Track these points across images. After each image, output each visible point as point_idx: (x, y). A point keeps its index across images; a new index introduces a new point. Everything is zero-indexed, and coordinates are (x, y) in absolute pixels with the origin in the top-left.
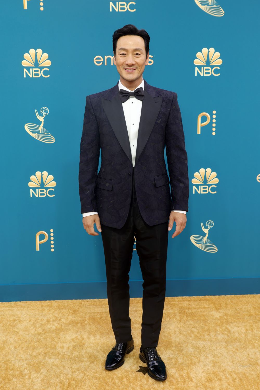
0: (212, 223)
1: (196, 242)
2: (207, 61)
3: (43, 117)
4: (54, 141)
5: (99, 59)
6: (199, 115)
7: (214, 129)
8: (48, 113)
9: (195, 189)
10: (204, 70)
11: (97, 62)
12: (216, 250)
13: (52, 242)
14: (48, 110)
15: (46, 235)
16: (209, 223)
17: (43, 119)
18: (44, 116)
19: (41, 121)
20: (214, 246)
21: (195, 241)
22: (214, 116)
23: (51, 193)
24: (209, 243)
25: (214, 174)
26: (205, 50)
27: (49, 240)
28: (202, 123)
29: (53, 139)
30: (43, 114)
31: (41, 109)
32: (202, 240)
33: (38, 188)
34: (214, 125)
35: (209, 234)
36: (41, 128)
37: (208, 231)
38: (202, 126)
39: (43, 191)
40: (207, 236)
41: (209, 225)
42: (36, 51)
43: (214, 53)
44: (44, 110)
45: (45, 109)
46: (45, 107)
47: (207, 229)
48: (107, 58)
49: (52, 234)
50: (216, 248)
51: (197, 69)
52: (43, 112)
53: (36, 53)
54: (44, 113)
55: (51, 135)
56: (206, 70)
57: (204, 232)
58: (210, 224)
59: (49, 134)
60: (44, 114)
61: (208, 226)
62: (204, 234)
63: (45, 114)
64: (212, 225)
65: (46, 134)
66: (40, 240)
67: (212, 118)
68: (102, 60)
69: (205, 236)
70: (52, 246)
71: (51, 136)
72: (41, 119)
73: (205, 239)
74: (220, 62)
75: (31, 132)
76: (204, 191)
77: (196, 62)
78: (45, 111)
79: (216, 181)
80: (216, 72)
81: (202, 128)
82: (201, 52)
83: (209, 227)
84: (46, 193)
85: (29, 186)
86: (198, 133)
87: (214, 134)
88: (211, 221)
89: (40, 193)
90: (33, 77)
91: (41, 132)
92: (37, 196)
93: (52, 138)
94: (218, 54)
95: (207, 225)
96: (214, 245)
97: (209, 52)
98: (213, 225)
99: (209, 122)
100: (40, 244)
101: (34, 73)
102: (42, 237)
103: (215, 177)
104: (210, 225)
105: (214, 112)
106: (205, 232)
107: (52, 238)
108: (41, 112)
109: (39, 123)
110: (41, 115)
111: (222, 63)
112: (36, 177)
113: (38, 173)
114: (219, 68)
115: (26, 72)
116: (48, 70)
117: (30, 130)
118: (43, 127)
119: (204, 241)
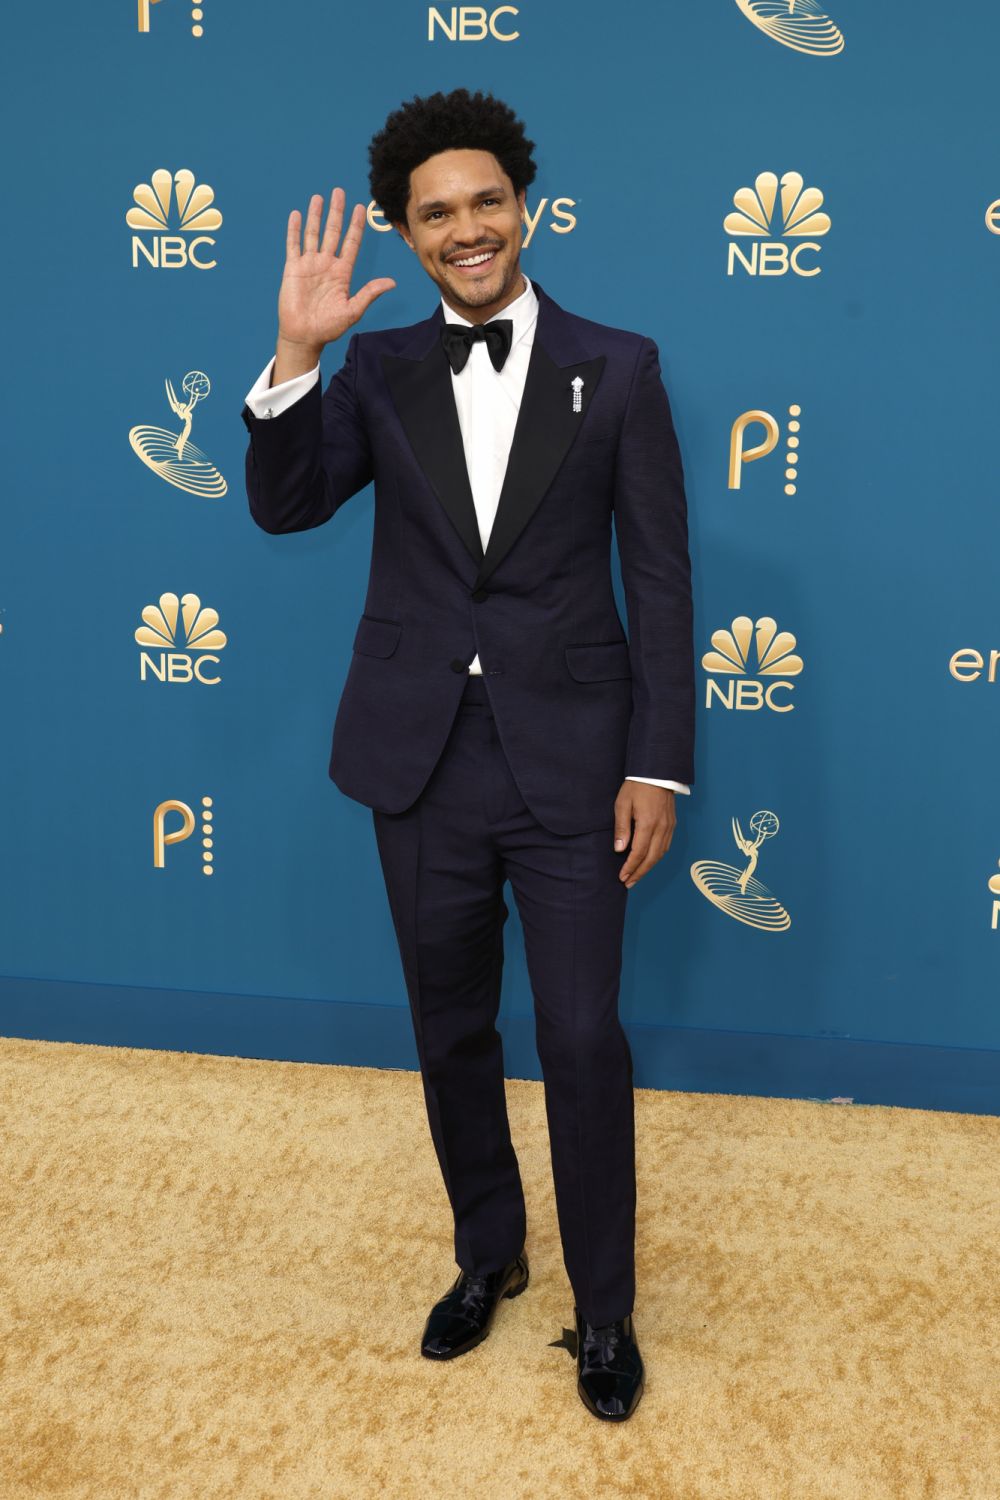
0: (772, 822)
1: (710, 888)
2: (772, 221)
3: (192, 406)
4: (224, 490)
6: (738, 421)
7: (791, 474)
8: (207, 394)
10: (761, 253)
11: (378, 220)
12: (784, 921)
13: (208, 843)
14: (208, 380)
15: (186, 814)
16: (760, 819)
17: (191, 412)
18: (193, 401)
19: (184, 421)
20: (777, 908)
21: (706, 883)
22: (794, 426)
23: (207, 669)
24: (762, 896)
25: (788, 639)
26: (766, 180)
27: (198, 834)
28: (746, 448)
29: (221, 485)
30: (189, 394)
31: (186, 377)
32: (733, 880)
33: (167, 651)
34: (792, 458)
35: (759, 859)
36: (184, 444)
37: (758, 849)
38: (746, 461)
39: (184, 662)
40: (752, 867)
41: (762, 829)
42: (173, 175)
43: (799, 192)
44: (194, 382)
45: (199, 377)
46: (199, 373)
47: (754, 841)
49: (207, 816)
50: (785, 913)
51: (733, 248)
52: (190, 387)
53: (175, 183)
54: (192, 393)
55: (214, 469)
56: (770, 252)
58: (765, 824)
59: (209, 464)
60: (194, 396)
61: (757, 832)
62: (743, 862)
63: (198, 395)
64: (774, 829)
65: (198, 464)
66: (167, 832)
67: (785, 433)
69: (747, 867)
71: (214, 473)
72: (184, 412)
74: (821, 224)
75: (148, 454)
76: (745, 701)
77: (734, 224)
78: (197, 385)
79: (794, 665)
80: (806, 259)
81: (746, 466)
82: (753, 188)
83: (762, 834)
84: (192, 671)
85: (137, 641)
86: (730, 487)
87: (790, 490)
88: (771, 814)
89: (172, 668)
90: (163, 266)
91: (180, 458)
92: (162, 677)
93: (218, 479)
94: (815, 195)
95: (752, 825)
96: (778, 904)
97: (780, 187)
98: (775, 827)
99: (775, 444)
100: (168, 844)
102: (174, 821)
103: (791, 650)
104: (765, 828)
106: (747, 854)
107: (208, 829)
108: (185, 387)
109: (177, 425)
110: (184, 398)
111: (830, 230)
112: (161, 611)
113: (168, 600)
114: (817, 248)
115: (139, 249)
116: (212, 242)
117: (145, 449)
118: (188, 440)
119: (740, 886)
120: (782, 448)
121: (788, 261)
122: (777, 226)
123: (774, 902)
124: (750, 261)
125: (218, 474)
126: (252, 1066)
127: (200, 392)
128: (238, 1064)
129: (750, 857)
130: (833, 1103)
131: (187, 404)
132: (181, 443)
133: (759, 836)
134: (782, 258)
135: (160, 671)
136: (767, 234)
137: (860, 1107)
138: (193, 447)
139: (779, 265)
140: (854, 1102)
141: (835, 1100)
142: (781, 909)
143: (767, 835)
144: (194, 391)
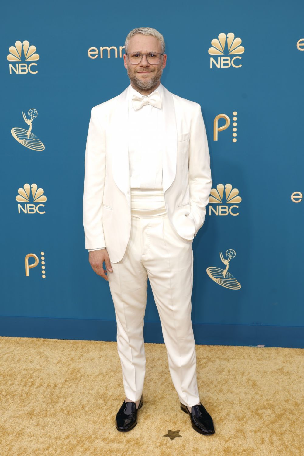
0: (233, 253)
1: (213, 276)
2: (224, 50)
4: (44, 148)
5: (94, 50)
6: (216, 118)
7: (235, 135)
8: (37, 116)
9: (211, 210)
10: (221, 60)
11: (92, 55)
12: (239, 286)
13: (43, 267)
14: (37, 112)
15: (36, 258)
16: (229, 252)
17: (31, 122)
18: (32, 119)
19: (29, 125)
21: (212, 274)
22: (235, 119)
23: (41, 209)
24: (230, 278)
25: (236, 191)
26: (222, 36)
27: (40, 265)
28: (219, 127)
29: (43, 146)
30: (31, 116)
31: (29, 111)
32: (221, 273)
33: (27, 203)
34: (235, 130)
35: (229, 266)
36: (30, 133)
37: (229, 262)
38: (219, 131)
39: (33, 207)
40: (227, 268)
41: (230, 255)
42: (22, 43)
43: (233, 39)
45: (34, 111)
46: (34, 109)
47: (227, 260)
48: (103, 50)
49: (43, 258)
50: (239, 283)
51: (212, 59)
52: (31, 114)
54: (32, 116)
55: (40, 141)
56: (224, 60)
57: (223, 263)
58: (231, 254)
60: (32, 117)
61: (228, 257)
62: (224, 267)
63: (33, 117)
64: (234, 255)
65: (34, 140)
66: (29, 264)
67: (232, 121)
68: (97, 52)
70: (44, 272)
71: (40, 143)
72: (29, 122)
73: (225, 272)
74: (241, 50)
75: (18, 137)
76: (222, 212)
77: (212, 51)
78: (33, 113)
79: (238, 200)
80: (237, 62)
81: (219, 133)
82: (218, 39)
83: (230, 257)
84: (36, 210)
85: (17, 200)
86: (214, 140)
87: (235, 140)
88: (233, 250)
89: (29, 209)
91: (29, 138)
92: (26, 212)
93: (41, 145)
94: (239, 40)
95: (227, 254)
96: (236, 281)
99: (229, 125)
100: (30, 268)
101: (20, 69)
102: (32, 261)
103: (237, 195)
104: (231, 255)
105: (235, 113)
106: (225, 264)
107: (43, 263)
108: (29, 114)
109: (27, 127)
110: (29, 118)
111: (245, 51)
112: (24, 190)
113: (27, 186)
114: (240, 58)
115: (12, 68)
116: (36, 65)
117: (16, 135)
118: (31, 132)
119: (223, 275)
120: (231, 126)
121: (231, 63)
122: (226, 51)
123: (235, 280)
124: (217, 63)
125: (41, 143)
126: (61, 342)
127: (34, 115)
128: (57, 342)
129: (226, 265)
130: (258, 347)
131: (30, 120)
132: (29, 133)
133: (229, 258)
134: (229, 62)
135: (25, 210)
136: (223, 54)
137: (267, 348)
138: (33, 134)
139: (227, 64)
140: (265, 346)
141: (258, 346)
142: (238, 282)
143: (232, 258)
144: (32, 115)
